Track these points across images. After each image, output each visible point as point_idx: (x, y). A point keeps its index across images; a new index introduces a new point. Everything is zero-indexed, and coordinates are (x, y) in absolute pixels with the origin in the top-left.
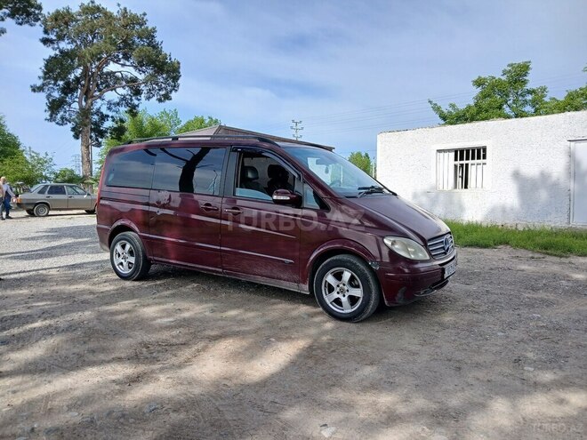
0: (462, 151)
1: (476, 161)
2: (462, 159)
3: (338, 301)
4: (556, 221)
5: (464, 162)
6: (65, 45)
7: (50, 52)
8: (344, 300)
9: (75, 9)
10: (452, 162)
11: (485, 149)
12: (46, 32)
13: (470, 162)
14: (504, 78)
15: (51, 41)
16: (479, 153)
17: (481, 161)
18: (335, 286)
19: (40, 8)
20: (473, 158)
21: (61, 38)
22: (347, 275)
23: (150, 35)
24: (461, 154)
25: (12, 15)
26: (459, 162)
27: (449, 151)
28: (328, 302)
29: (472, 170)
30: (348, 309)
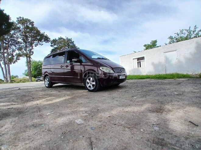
0: (139, 59)
1: (142, 60)
2: (139, 60)
3: (90, 86)
4: (163, 73)
5: (140, 61)
6: (55, 46)
7: (52, 48)
8: (91, 86)
9: (57, 39)
10: (137, 61)
11: (144, 57)
12: (51, 44)
13: (141, 61)
14: (151, 44)
15: (53, 46)
16: (143, 58)
17: (143, 60)
18: (89, 82)
19: (50, 39)
20: (141, 60)
21: (54, 45)
22: (91, 79)
23: (73, 43)
24: (138, 59)
25: (44, 41)
26: (138, 61)
27: (136, 59)
28: (88, 87)
29: (141, 63)
30: (92, 88)
